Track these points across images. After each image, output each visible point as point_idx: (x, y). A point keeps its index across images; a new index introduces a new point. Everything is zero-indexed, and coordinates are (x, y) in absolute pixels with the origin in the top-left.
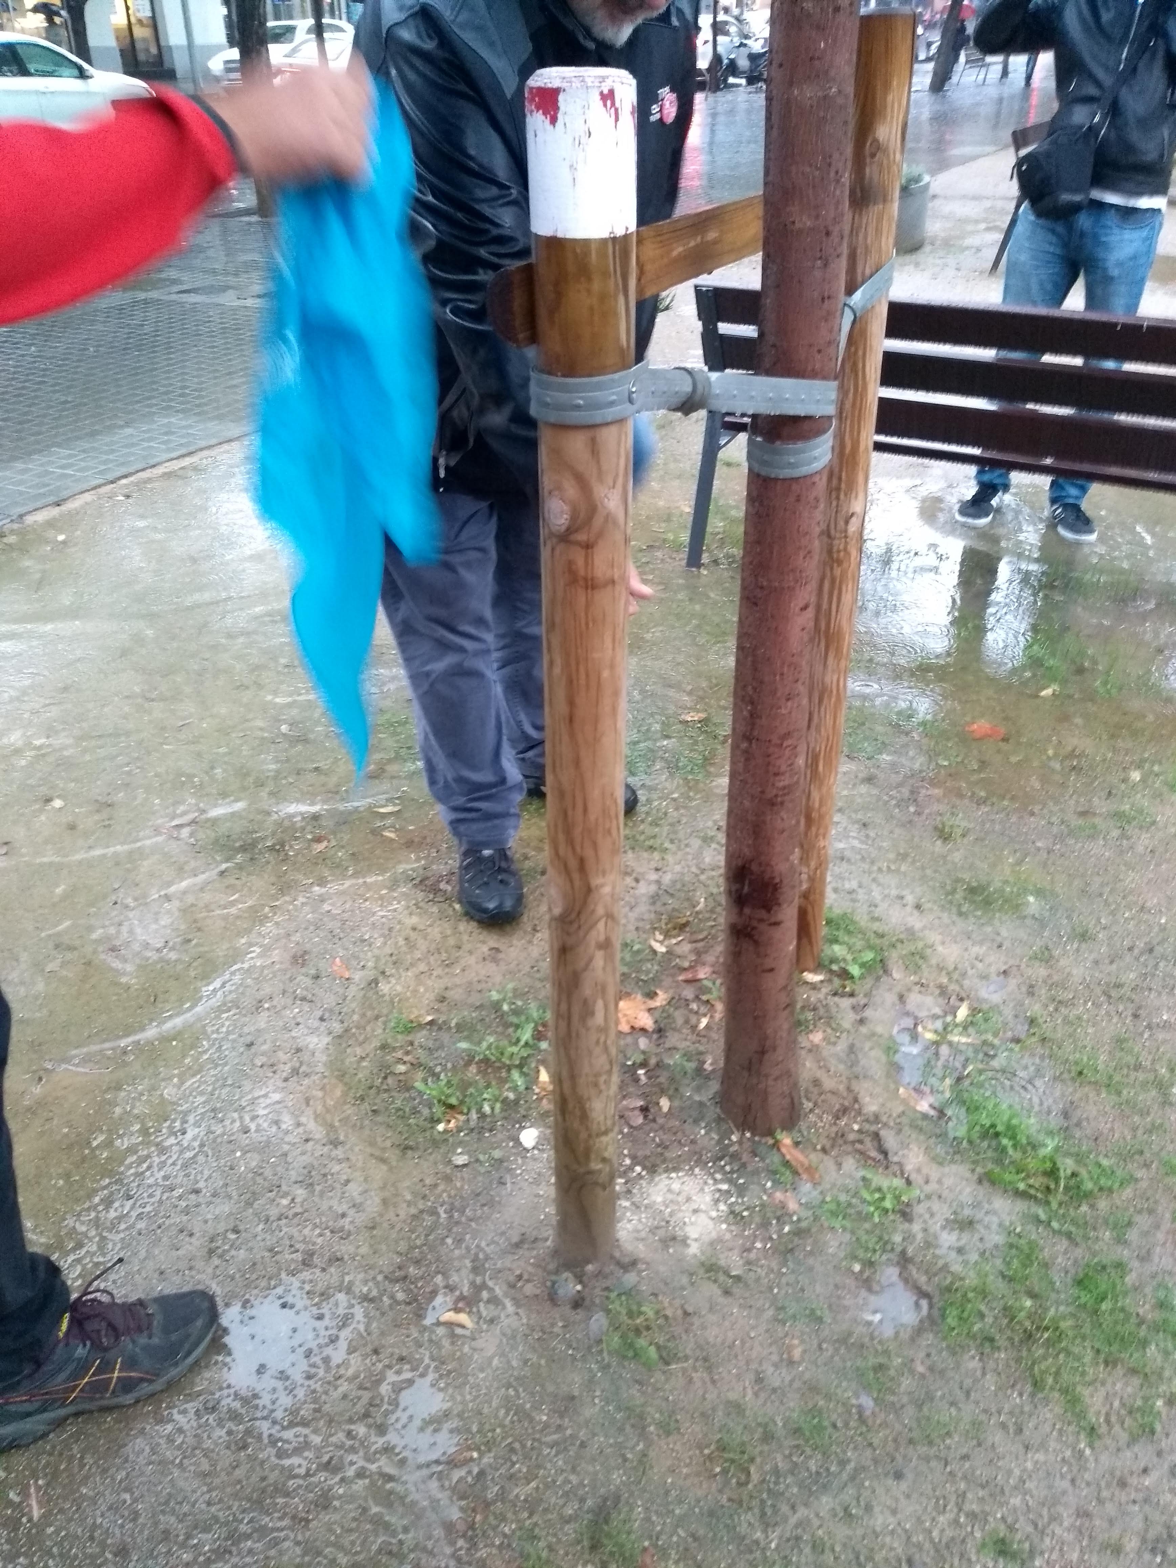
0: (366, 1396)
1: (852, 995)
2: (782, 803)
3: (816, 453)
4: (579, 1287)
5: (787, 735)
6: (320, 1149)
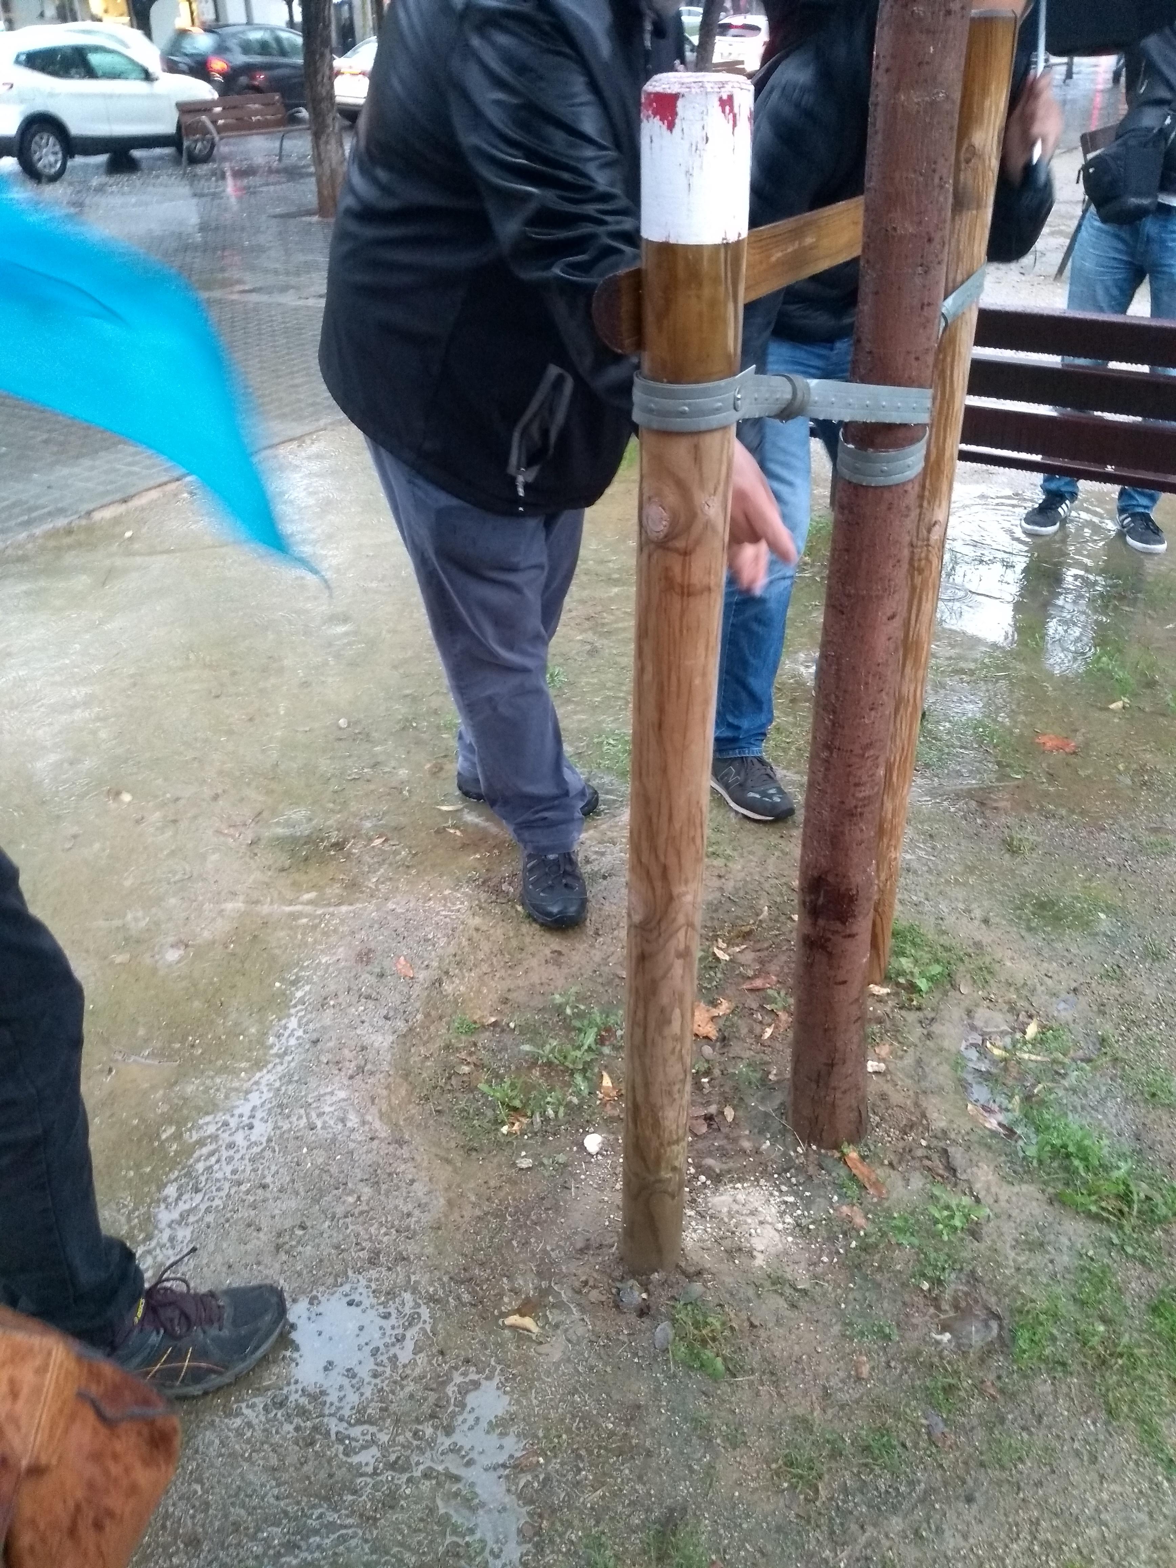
0: (432, 1397)
1: (919, 1009)
2: (861, 814)
3: (909, 461)
4: (644, 1296)
5: (870, 746)
6: (386, 1147)
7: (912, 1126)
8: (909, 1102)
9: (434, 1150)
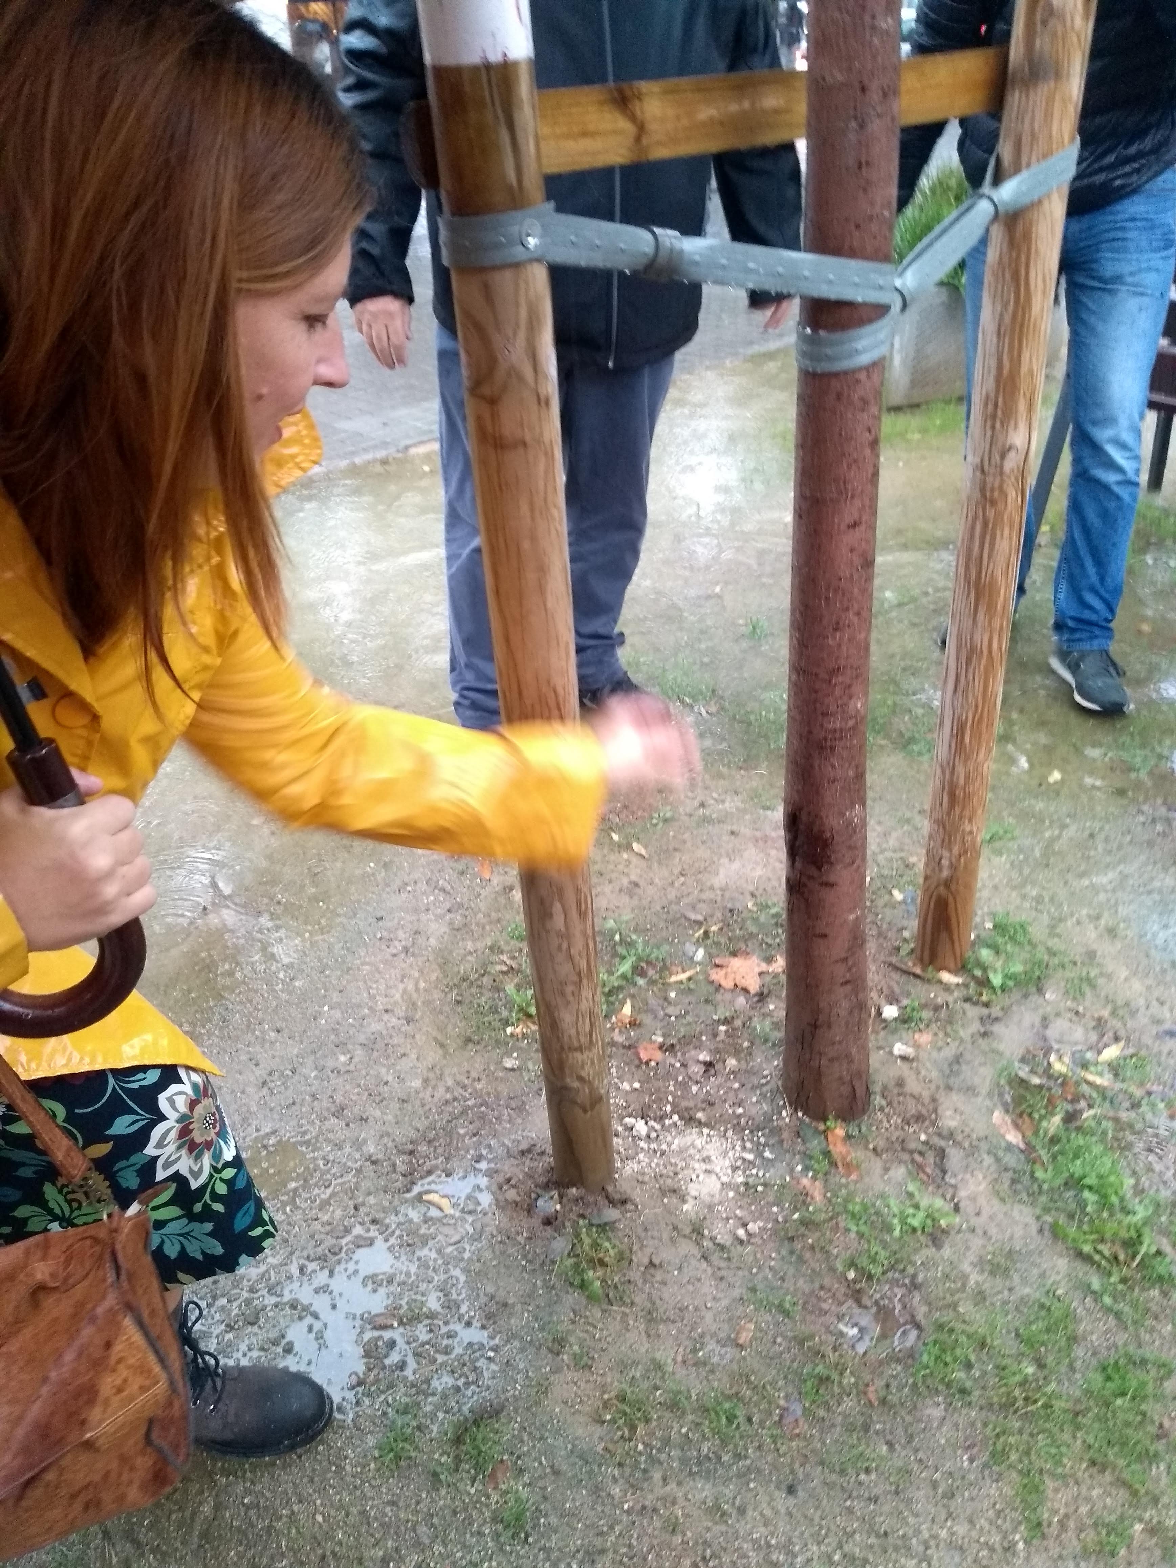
5: (836, 671)
6: (394, 1021)
7: (919, 1118)
8: (926, 1094)
9: (435, 1033)
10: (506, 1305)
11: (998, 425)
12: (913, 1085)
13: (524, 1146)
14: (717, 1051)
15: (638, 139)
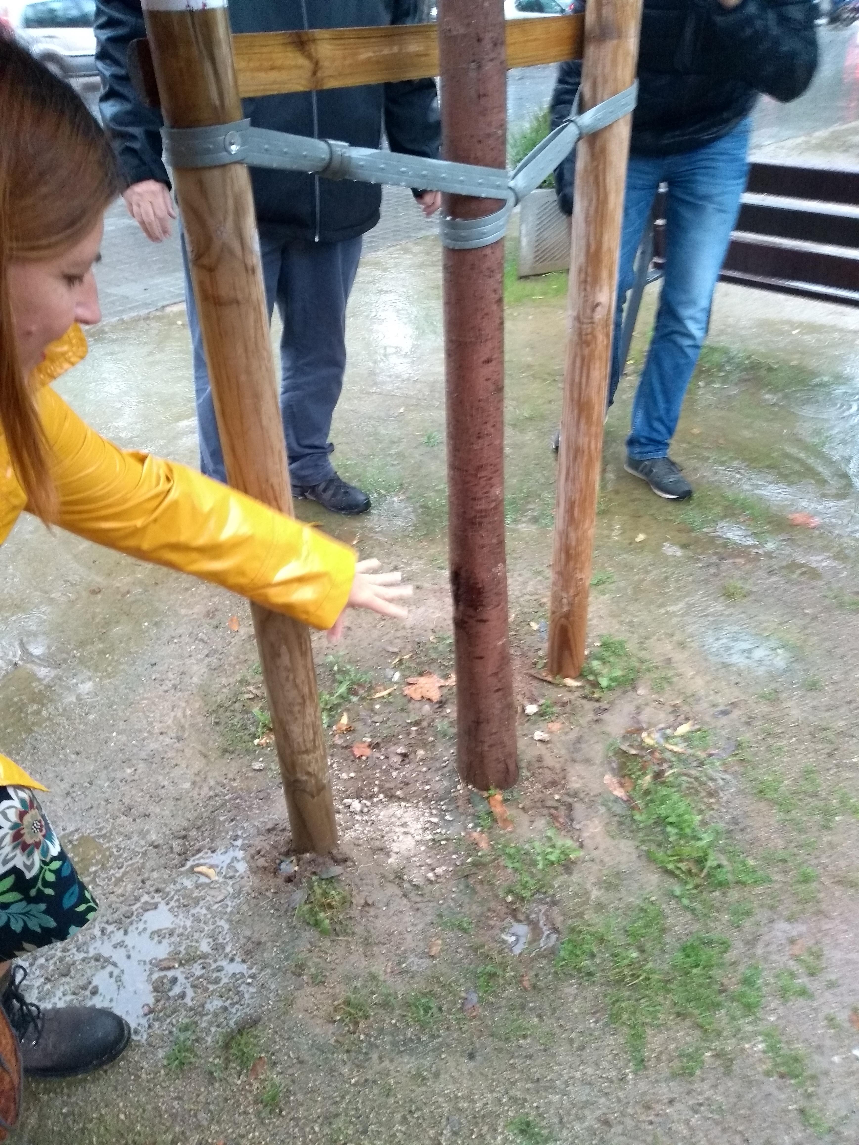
1: (598, 700)
2: (480, 524)
4: (296, 869)
5: (480, 468)
6: (168, 741)
7: (554, 784)
8: (558, 766)
9: (199, 747)
10: (259, 943)
11: (588, 288)
12: (549, 761)
13: (270, 826)
14: (410, 745)
15: (315, 73)
